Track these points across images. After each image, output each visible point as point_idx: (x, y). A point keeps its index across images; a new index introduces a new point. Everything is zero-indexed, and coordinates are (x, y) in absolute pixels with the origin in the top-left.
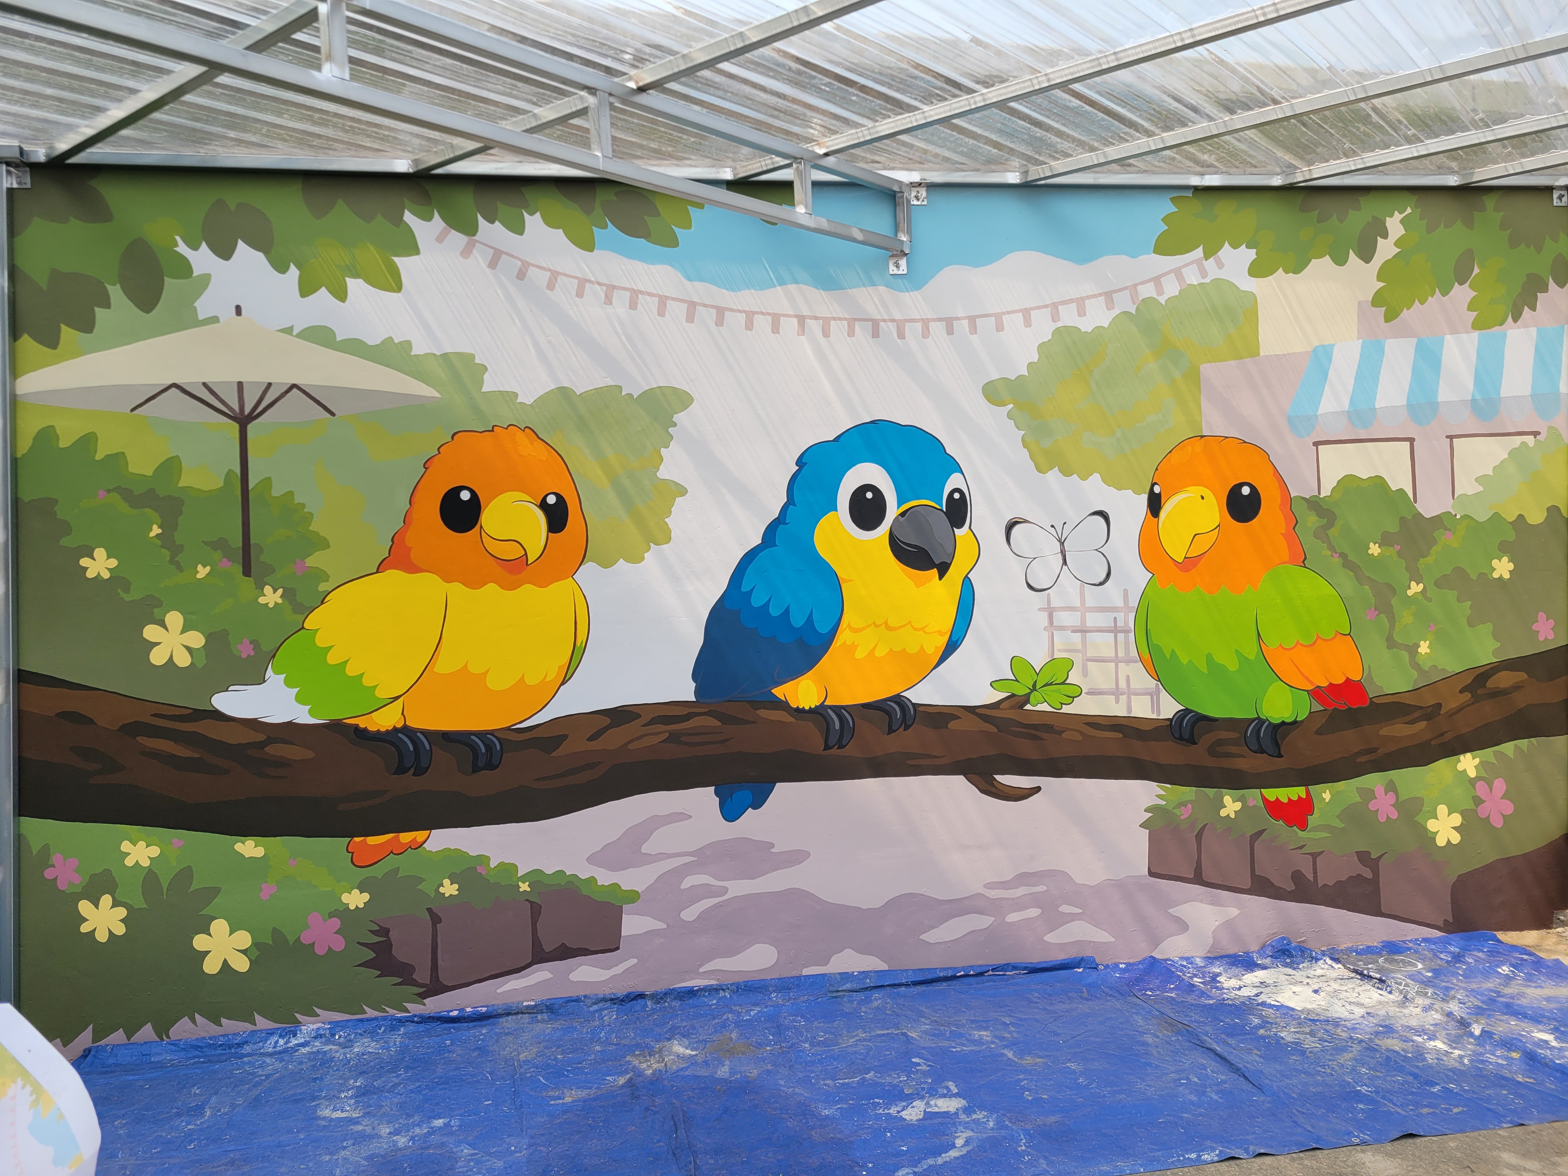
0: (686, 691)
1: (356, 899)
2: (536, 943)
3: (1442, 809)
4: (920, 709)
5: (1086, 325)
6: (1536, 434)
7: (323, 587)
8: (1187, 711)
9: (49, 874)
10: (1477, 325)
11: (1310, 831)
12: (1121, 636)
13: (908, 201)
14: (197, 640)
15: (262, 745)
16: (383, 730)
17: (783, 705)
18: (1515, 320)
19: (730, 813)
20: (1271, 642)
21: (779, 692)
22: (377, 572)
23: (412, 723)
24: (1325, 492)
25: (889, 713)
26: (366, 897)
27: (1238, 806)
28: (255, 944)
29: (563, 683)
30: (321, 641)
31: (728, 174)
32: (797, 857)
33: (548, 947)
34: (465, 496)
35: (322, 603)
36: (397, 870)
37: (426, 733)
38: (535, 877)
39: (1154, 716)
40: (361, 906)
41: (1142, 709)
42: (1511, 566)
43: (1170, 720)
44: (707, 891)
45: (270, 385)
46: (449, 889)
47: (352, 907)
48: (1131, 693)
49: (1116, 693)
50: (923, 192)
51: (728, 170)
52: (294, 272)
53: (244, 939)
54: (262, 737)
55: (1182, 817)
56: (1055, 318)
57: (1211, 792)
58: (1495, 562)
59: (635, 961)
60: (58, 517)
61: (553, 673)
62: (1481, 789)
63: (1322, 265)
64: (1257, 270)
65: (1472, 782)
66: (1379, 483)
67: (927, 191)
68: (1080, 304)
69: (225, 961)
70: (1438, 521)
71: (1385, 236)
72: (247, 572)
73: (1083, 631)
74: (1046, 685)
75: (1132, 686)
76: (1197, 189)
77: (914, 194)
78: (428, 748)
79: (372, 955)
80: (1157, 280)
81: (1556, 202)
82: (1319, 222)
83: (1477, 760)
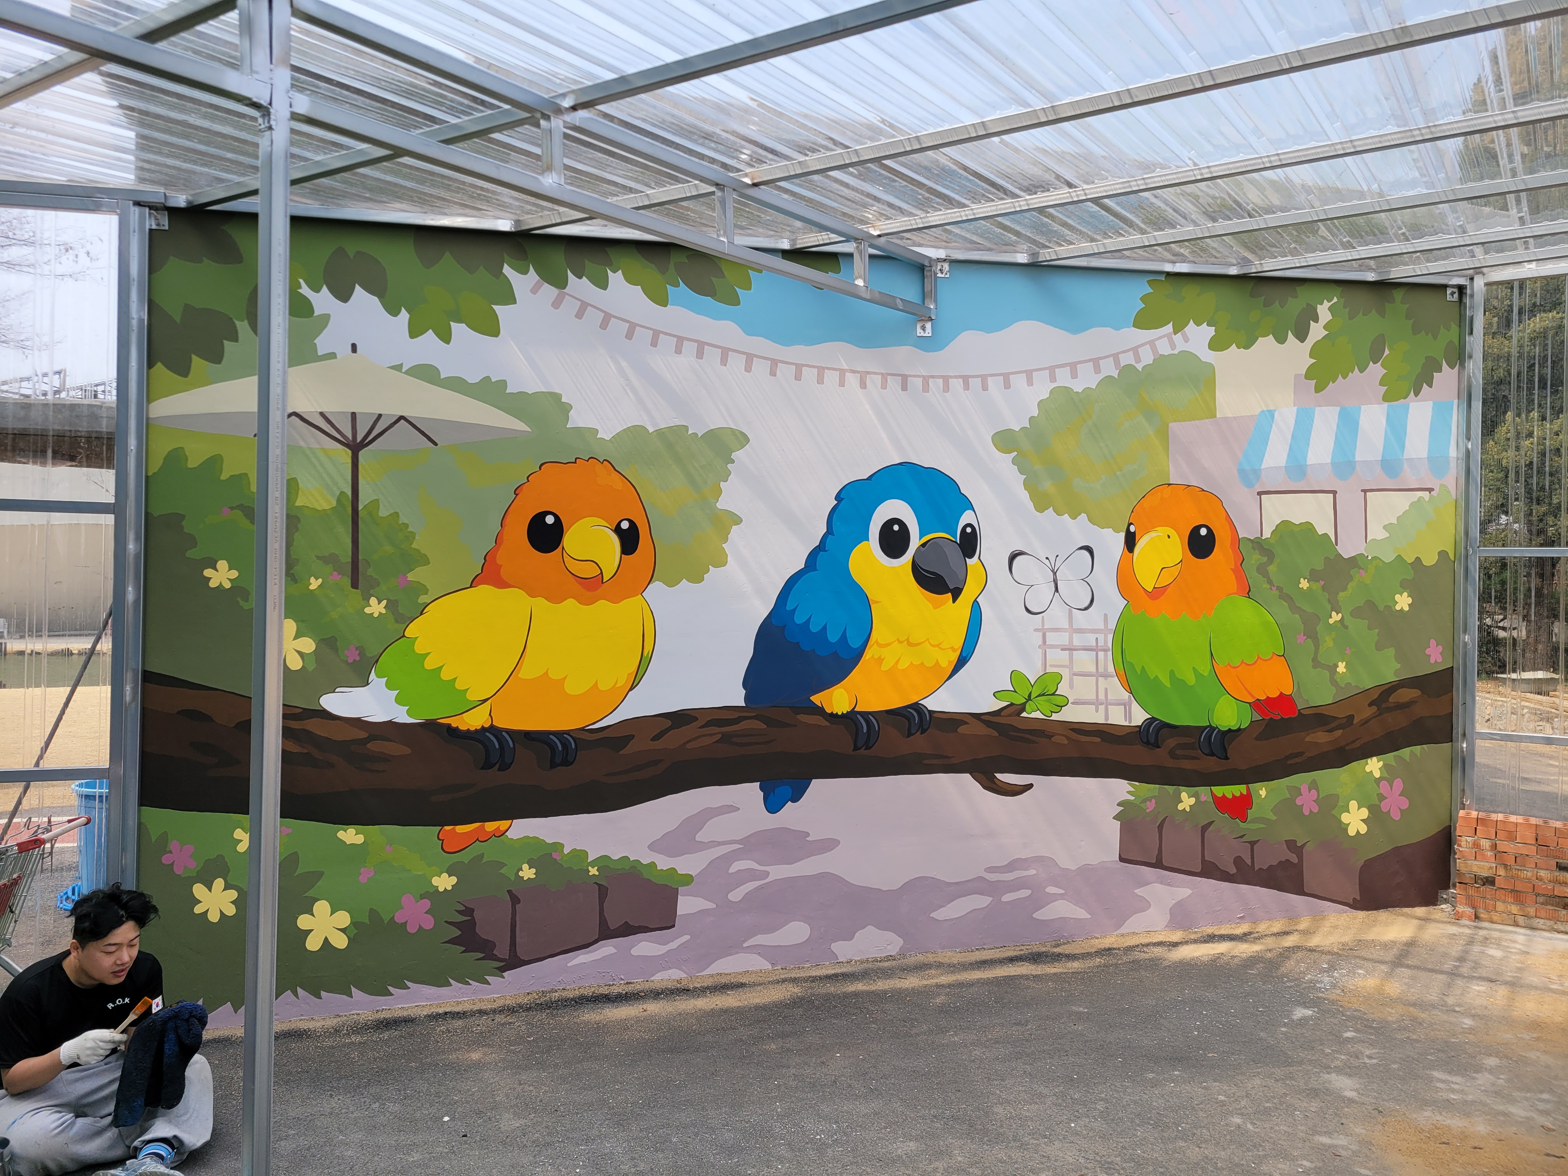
0: (737, 697)
1: (444, 882)
2: (603, 922)
3: (1353, 804)
4: (935, 715)
5: (1078, 386)
6: (1430, 490)
7: (423, 599)
8: (1153, 720)
9: (166, 859)
10: (1386, 398)
11: (1249, 822)
12: (1101, 654)
13: (936, 274)
14: (308, 645)
15: (363, 742)
16: (472, 729)
17: (819, 711)
18: (1416, 394)
19: (773, 805)
20: (1221, 661)
21: (816, 699)
22: (471, 587)
23: (499, 723)
24: (1267, 534)
25: (909, 719)
26: (454, 880)
27: (1192, 801)
28: (354, 923)
29: (631, 689)
30: (419, 648)
31: (786, 245)
32: (828, 845)
33: (613, 925)
34: (550, 520)
35: (421, 614)
36: (482, 855)
37: (510, 732)
38: (603, 862)
39: (1127, 724)
40: (449, 888)
41: (1117, 718)
42: (1410, 600)
43: (1140, 727)
44: (752, 875)
45: (380, 416)
46: (528, 873)
47: (441, 889)
48: (1107, 704)
49: (1097, 703)
50: (946, 266)
51: (786, 241)
52: (404, 315)
53: (344, 919)
54: (363, 735)
55: (1148, 811)
56: (1053, 379)
57: (1170, 789)
58: (1397, 597)
59: (688, 937)
60: (186, 530)
61: (623, 680)
62: (1384, 786)
63: (1266, 343)
64: (1216, 345)
65: (1378, 781)
66: (1308, 528)
67: (949, 266)
68: (1073, 367)
69: (326, 939)
70: (1353, 561)
71: (1316, 320)
72: (355, 585)
73: (1071, 649)
74: (1039, 696)
75: (1109, 698)
76: (1169, 274)
77: (939, 268)
78: (511, 745)
79: (458, 933)
80: (1135, 350)
81: (1449, 298)
82: (1264, 306)
83: (1381, 763)
